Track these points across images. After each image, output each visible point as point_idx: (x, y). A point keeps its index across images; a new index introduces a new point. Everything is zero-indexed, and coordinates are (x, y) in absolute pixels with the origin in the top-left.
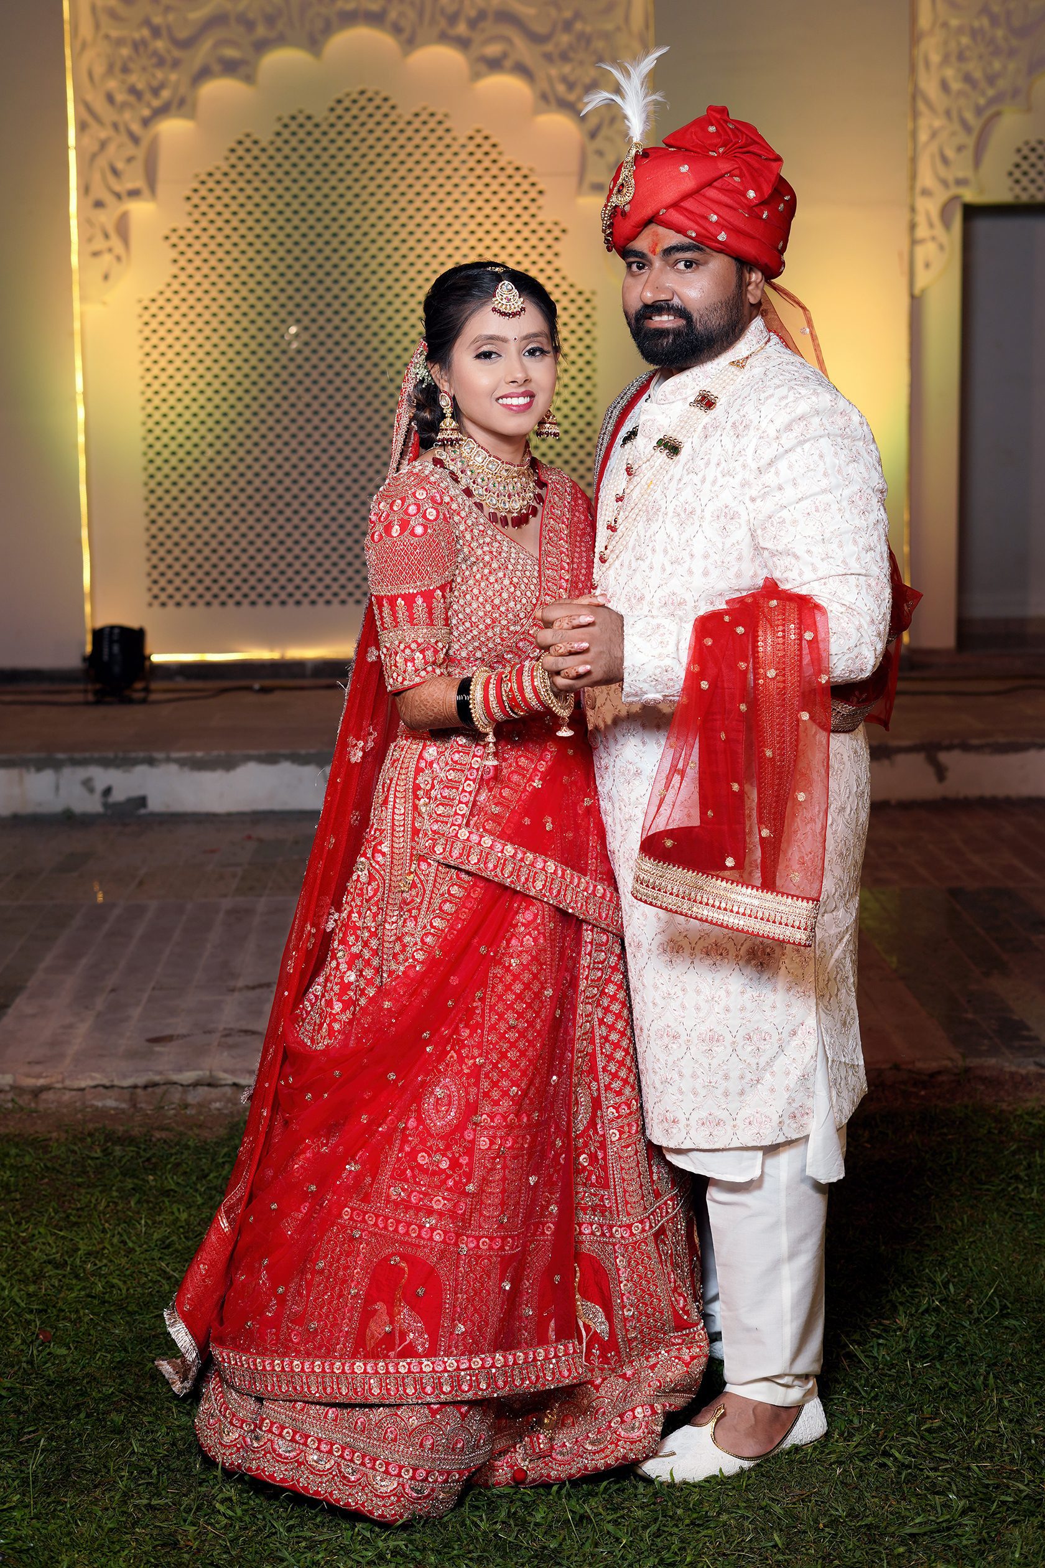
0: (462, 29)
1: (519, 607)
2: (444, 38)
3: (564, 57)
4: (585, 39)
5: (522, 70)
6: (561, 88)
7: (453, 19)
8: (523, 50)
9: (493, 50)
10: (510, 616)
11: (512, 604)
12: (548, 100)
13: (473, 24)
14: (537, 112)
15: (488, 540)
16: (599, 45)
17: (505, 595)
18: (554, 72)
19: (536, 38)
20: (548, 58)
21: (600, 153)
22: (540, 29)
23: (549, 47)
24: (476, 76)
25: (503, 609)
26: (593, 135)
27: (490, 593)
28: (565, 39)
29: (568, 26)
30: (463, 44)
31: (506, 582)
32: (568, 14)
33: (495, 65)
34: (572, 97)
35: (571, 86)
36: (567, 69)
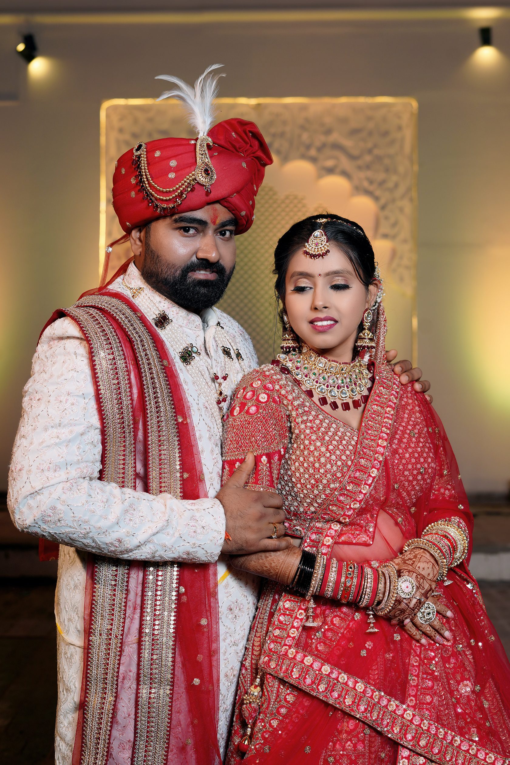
0: (313, 152)
1: (335, 468)
2: (303, 157)
3: (368, 167)
4: (379, 159)
5: (345, 174)
6: (366, 184)
7: (308, 147)
8: (345, 163)
9: (330, 163)
10: (329, 476)
11: (329, 466)
12: (359, 190)
13: (320, 149)
14: (352, 195)
15: (311, 418)
16: (387, 161)
17: (323, 460)
18: (362, 175)
19: (352, 157)
20: (360, 168)
21: (387, 218)
22: (356, 152)
23: (360, 162)
24: (320, 176)
25: (322, 471)
26: (383, 208)
27: (311, 459)
28: (368, 158)
29: (370, 151)
30: (314, 160)
31: (323, 449)
32: (370, 145)
33: (330, 171)
34: (371, 188)
35: (371, 182)
36: (369, 174)
